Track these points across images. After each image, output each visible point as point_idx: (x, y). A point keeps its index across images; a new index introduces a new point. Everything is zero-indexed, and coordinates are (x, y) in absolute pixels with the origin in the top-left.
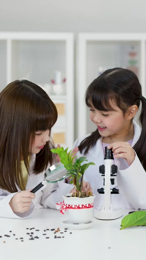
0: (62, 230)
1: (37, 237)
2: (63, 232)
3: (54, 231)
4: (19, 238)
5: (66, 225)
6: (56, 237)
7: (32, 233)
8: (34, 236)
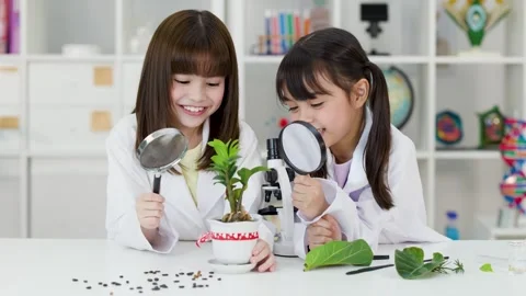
0: (205, 274)
1: (164, 286)
2: (207, 277)
3: (192, 277)
4: (135, 287)
5: (213, 267)
6: (195, 286)
7: (157, 280)
8: (159, 283)
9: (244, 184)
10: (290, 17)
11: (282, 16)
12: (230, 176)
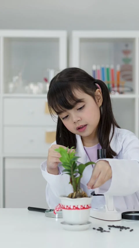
9: (81, 174)
10: (108, 69)
11: (103, 69)
12: (74, 170)
